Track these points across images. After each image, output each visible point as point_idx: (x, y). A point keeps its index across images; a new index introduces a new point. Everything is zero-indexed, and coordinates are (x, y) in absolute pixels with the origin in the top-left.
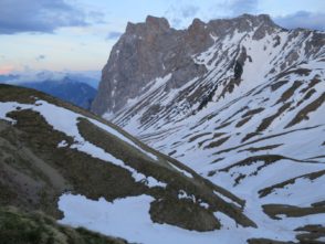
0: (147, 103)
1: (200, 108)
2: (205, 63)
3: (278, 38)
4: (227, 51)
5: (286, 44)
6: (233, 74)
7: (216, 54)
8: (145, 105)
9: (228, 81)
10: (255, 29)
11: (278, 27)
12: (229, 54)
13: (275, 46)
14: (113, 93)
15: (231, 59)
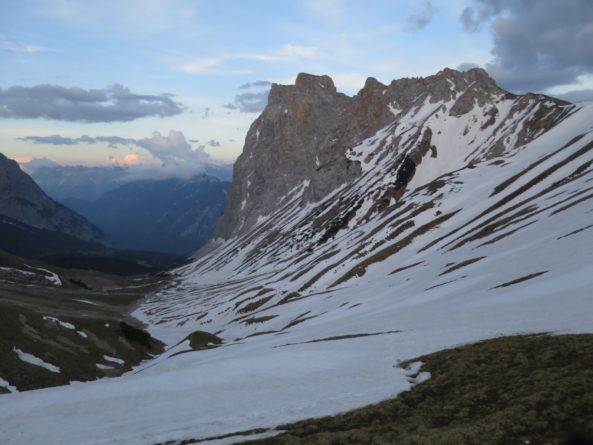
0: (271, 226)
1: (324, 240)
2: (361, 159)
3: (494, 112)
4: (400, 138)
5: (502, 124)
6: (394, 179)
7: (383, 142)
8: (266, 229)
9: (383, 193)
10: (458, 95)
11: (500, 90)
12: (401, 142)
13: (484, 127)
14: (244, 203)
15: (401, 151)
